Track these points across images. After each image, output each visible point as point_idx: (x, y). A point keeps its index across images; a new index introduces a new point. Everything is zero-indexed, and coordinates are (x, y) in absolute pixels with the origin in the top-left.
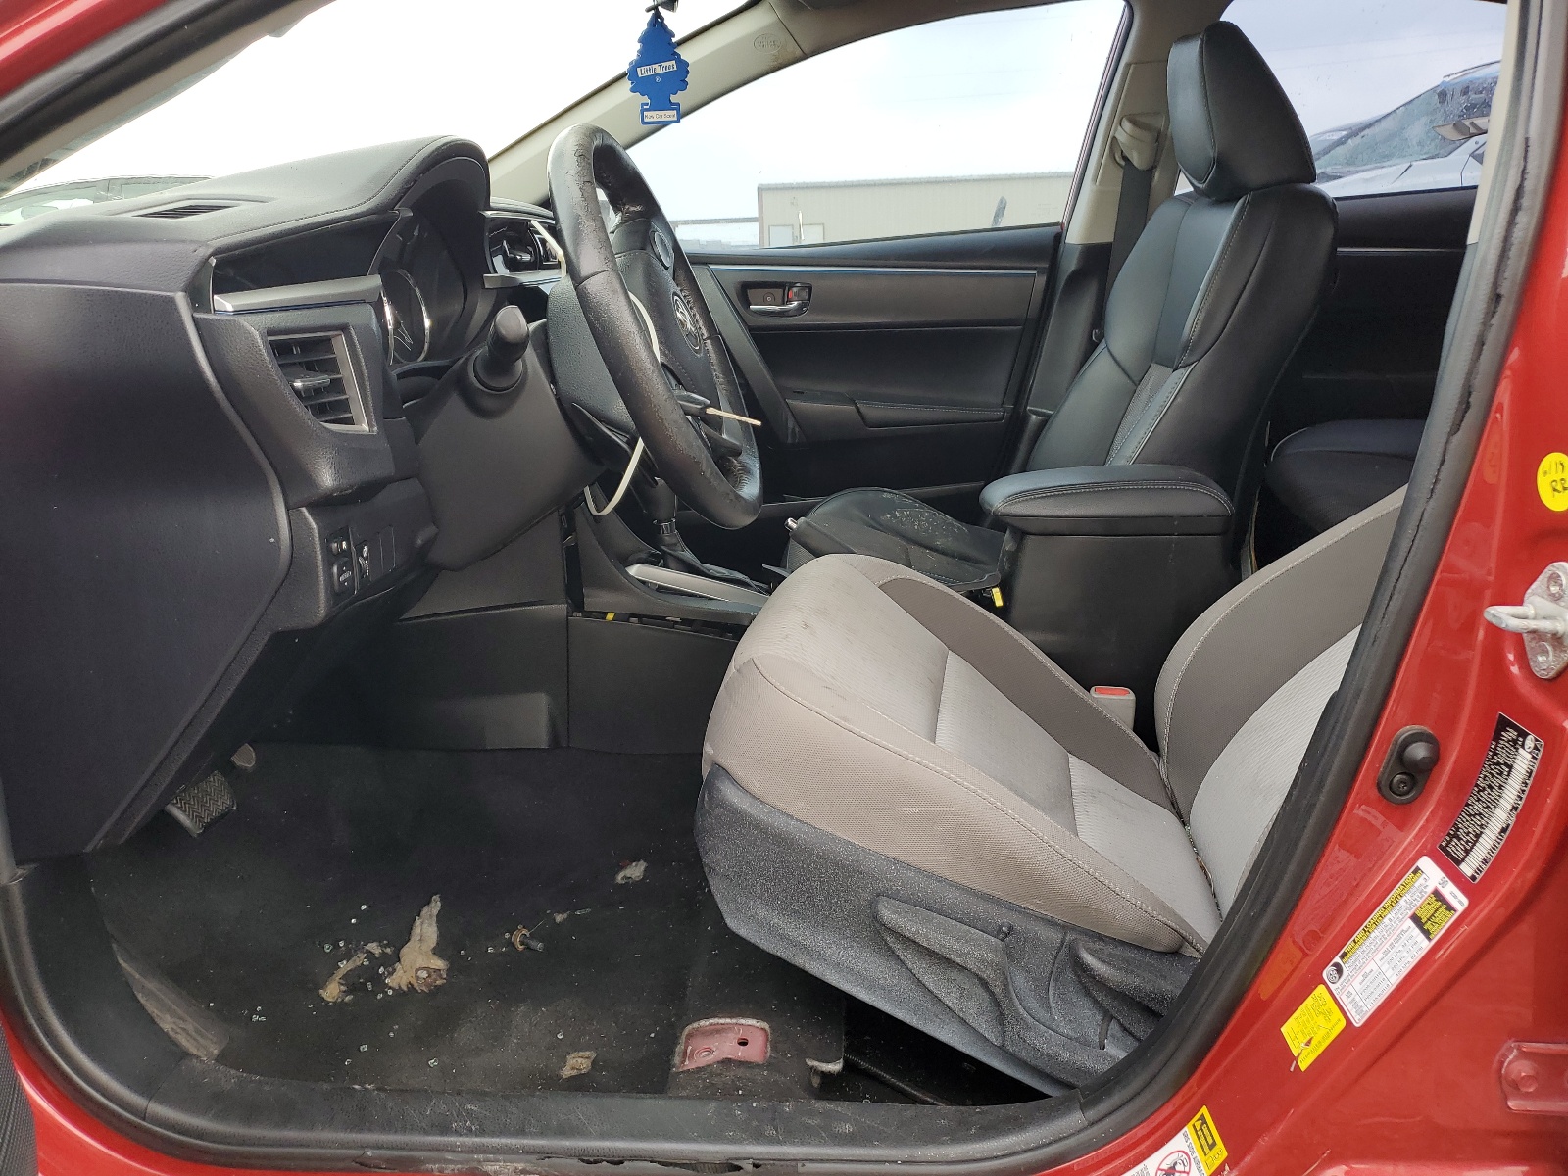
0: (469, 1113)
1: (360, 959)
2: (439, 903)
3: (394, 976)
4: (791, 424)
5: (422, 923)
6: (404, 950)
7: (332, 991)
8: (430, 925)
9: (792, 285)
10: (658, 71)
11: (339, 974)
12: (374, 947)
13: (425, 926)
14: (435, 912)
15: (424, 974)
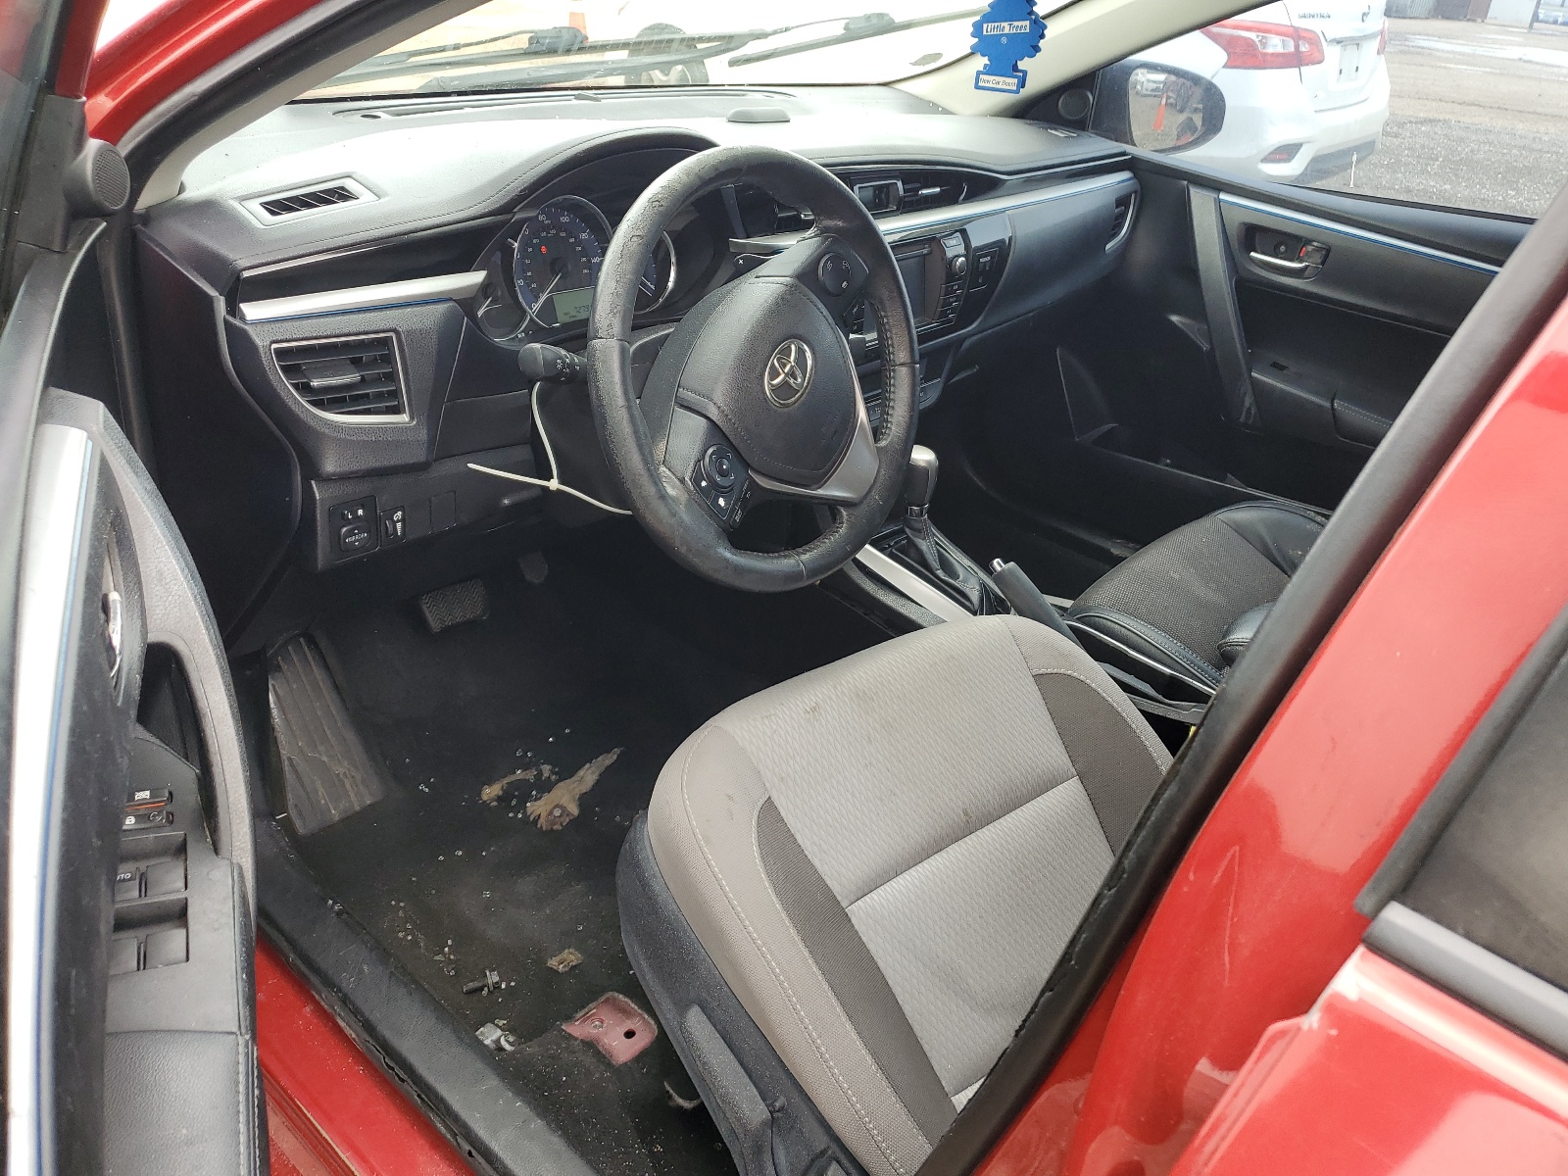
0: (361, 971)
1: (530, 775)
2: (615, 757)
3: (536, 803)
4: (1248, 401)
5: (588, 769)
6: (561, 784)
7: (490, 792)
8: (593, 773)
9: (1309, 242)
10: (1006, 31)
11: (512, 778)
12: (546, 769)
13: (590, 771)
14: (608, 762)
15: (557, 812)
